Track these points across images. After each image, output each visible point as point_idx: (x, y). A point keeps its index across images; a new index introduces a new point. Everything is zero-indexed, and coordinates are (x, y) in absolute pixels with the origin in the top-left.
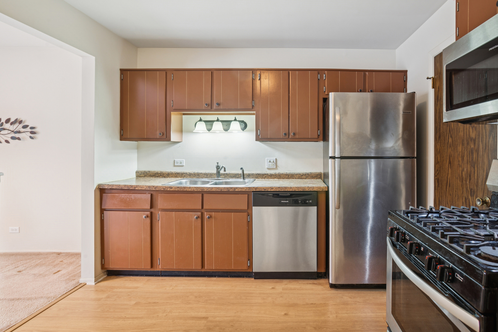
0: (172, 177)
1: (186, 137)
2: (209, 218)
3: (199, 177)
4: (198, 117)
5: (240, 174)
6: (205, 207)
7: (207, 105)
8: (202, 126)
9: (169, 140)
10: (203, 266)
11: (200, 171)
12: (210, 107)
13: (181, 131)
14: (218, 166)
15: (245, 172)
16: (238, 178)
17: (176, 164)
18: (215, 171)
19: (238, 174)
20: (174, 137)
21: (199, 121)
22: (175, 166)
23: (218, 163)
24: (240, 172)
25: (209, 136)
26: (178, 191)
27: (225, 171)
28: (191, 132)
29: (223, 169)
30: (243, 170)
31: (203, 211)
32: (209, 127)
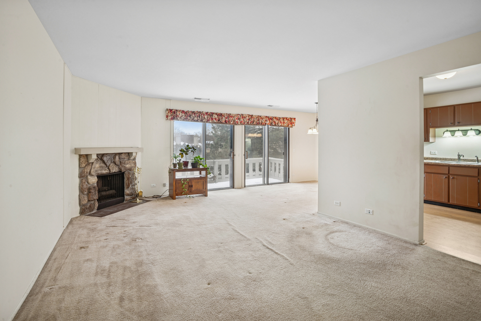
0: (429, 160)
1: (438, 140)
2: (452, 178)
3: (446, 160)
4: (445, 129)
5: (476, 160)
6: (450, 173)
7: (451, 123)
8: (448, 134)
9: (429, 141)
10: (449, 201)
11: (447, 157)
12: (453, 124)
13: (435, 136)
14: (459, 155)
15: (479, 159)
16: (474, 162)
17: (431, 153)
18: (457, 158)
19: (474, 160)
20: (431, 140)
21: (446, 131)
22: (431, 154)
23: (459, 153)
24: (476, 158)
25: (453, 139)
26: (435, 165)
27: (463, 157)
28: (441, 137)
29: (462, 156)
30: (477, 157)
31: (449, 175)
32: (453, 134)
